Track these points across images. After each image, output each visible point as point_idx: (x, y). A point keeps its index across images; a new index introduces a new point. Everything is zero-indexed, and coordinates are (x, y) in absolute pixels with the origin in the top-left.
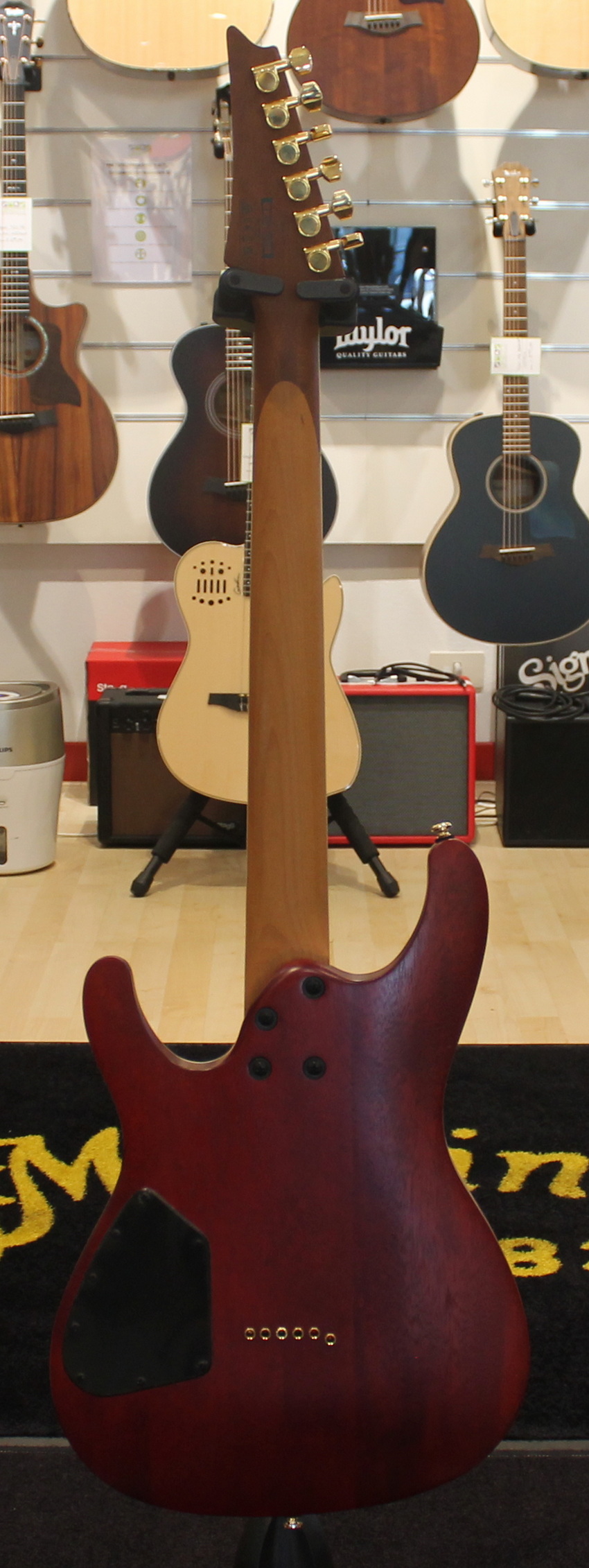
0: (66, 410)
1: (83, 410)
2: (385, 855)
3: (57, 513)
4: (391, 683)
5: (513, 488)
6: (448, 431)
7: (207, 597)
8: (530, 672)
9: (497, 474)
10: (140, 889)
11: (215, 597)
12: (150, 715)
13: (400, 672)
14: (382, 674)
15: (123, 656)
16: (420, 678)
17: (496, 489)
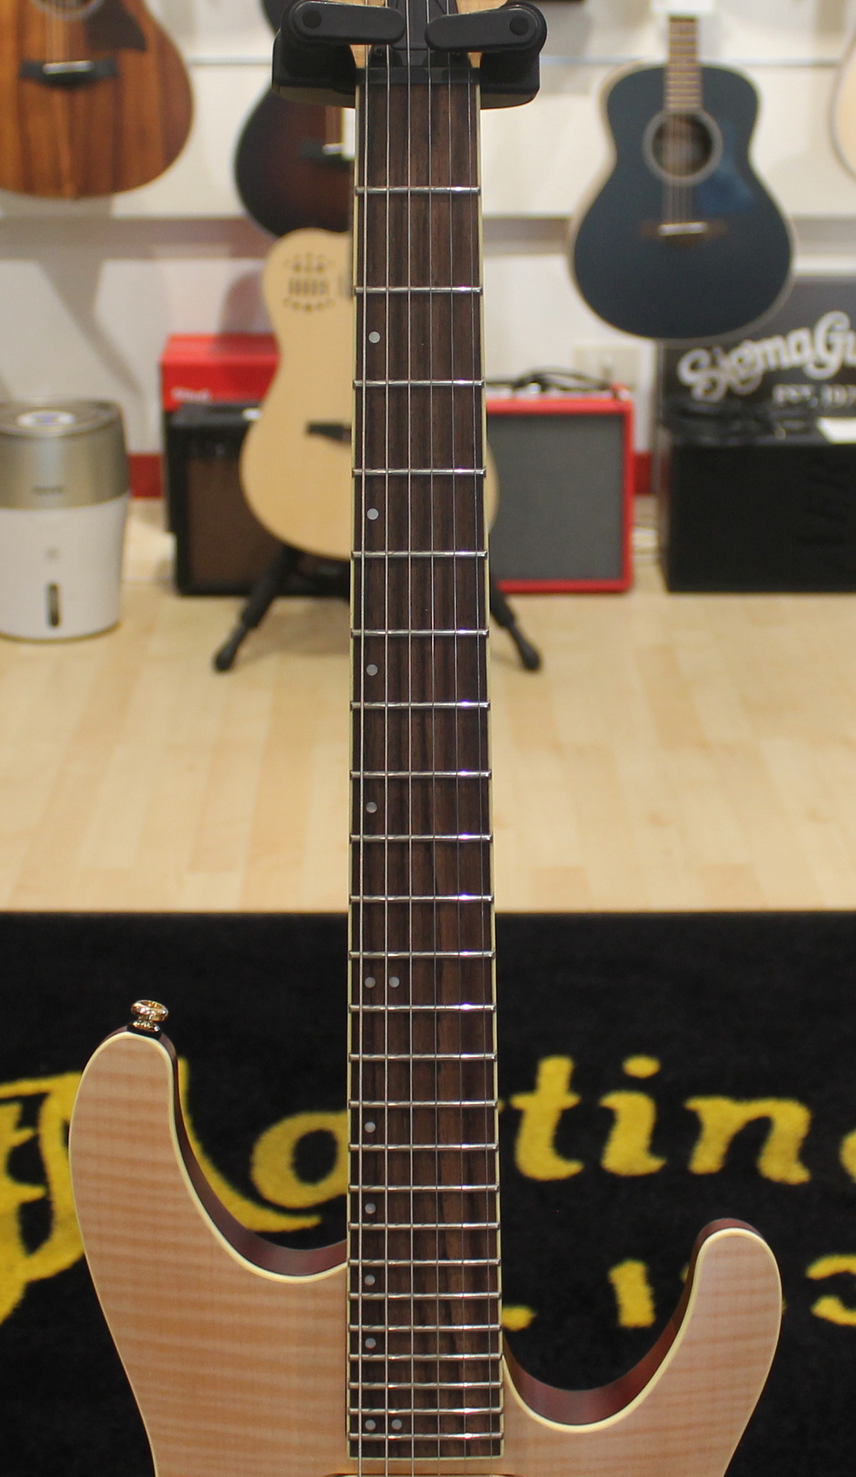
0: (129, 60)
1: (150, 60)
2: (520, 605)
3: (121, 181)
4: (531, 394)
5: (678, 150)
6: (599, 80)
7: (303, 300)
8: (694, 367)
9: (660, 134)
10: (224, 662)
11: (313, 300)
12: (235, 436)
13: (540, 380)
14: (519, 384)
15: (203, 355)
16: (564, 389)
17: (658, 151)
